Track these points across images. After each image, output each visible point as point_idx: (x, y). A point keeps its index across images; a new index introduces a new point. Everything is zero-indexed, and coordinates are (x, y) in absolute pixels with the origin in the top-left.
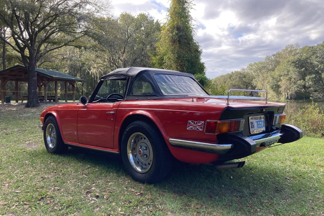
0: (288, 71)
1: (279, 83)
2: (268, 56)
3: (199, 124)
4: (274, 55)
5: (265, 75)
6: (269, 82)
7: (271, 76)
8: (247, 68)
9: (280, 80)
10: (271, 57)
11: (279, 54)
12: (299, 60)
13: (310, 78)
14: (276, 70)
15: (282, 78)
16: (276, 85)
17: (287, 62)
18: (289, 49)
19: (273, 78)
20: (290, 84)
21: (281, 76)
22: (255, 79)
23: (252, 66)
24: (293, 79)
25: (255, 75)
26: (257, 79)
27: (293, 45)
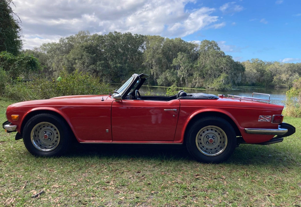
0: (82, 56)
1: (74, 66)
2: (62, 39)
3: (268, 118)
4: (67, 38)
5: (60, 57)
6: (63, 65)
7: (66, 58)
8: (41, 47)
9: (75, 63)
10: (65, 40)
11: (72, 38)
12: (91, 46)
13: (100, 64)
14: (71, 53)
15: (77, 61)
16: (71, 67)
17: (81, 46)
18: (82, 35)
19: (68, 61)
20: (84, 67)
21: (76, 59)
22: (50, 60)
23: (45, 46)
24: (86, 64)
25: (50, 56)
26: (51, 59)
27: (84, 31)
